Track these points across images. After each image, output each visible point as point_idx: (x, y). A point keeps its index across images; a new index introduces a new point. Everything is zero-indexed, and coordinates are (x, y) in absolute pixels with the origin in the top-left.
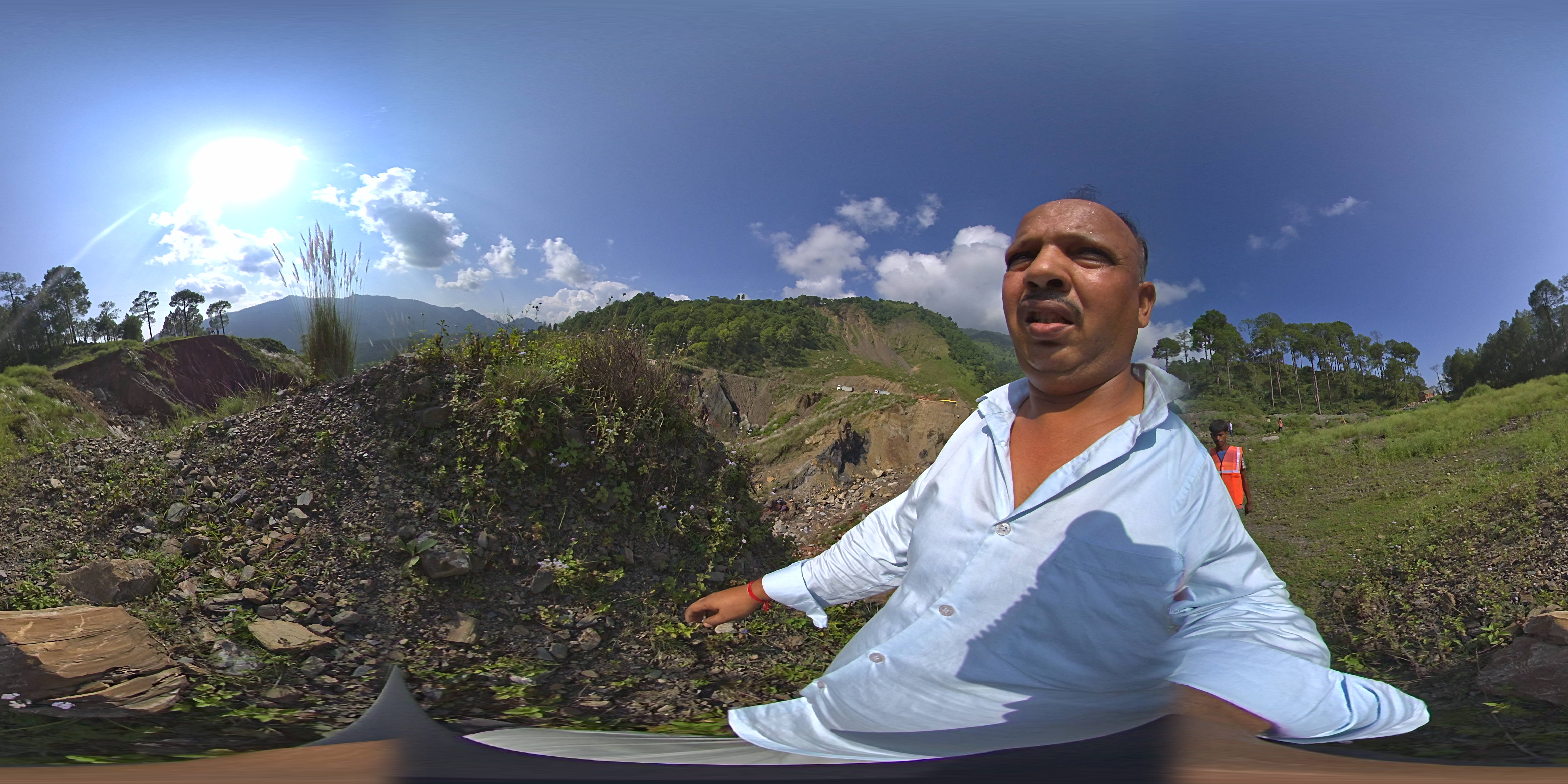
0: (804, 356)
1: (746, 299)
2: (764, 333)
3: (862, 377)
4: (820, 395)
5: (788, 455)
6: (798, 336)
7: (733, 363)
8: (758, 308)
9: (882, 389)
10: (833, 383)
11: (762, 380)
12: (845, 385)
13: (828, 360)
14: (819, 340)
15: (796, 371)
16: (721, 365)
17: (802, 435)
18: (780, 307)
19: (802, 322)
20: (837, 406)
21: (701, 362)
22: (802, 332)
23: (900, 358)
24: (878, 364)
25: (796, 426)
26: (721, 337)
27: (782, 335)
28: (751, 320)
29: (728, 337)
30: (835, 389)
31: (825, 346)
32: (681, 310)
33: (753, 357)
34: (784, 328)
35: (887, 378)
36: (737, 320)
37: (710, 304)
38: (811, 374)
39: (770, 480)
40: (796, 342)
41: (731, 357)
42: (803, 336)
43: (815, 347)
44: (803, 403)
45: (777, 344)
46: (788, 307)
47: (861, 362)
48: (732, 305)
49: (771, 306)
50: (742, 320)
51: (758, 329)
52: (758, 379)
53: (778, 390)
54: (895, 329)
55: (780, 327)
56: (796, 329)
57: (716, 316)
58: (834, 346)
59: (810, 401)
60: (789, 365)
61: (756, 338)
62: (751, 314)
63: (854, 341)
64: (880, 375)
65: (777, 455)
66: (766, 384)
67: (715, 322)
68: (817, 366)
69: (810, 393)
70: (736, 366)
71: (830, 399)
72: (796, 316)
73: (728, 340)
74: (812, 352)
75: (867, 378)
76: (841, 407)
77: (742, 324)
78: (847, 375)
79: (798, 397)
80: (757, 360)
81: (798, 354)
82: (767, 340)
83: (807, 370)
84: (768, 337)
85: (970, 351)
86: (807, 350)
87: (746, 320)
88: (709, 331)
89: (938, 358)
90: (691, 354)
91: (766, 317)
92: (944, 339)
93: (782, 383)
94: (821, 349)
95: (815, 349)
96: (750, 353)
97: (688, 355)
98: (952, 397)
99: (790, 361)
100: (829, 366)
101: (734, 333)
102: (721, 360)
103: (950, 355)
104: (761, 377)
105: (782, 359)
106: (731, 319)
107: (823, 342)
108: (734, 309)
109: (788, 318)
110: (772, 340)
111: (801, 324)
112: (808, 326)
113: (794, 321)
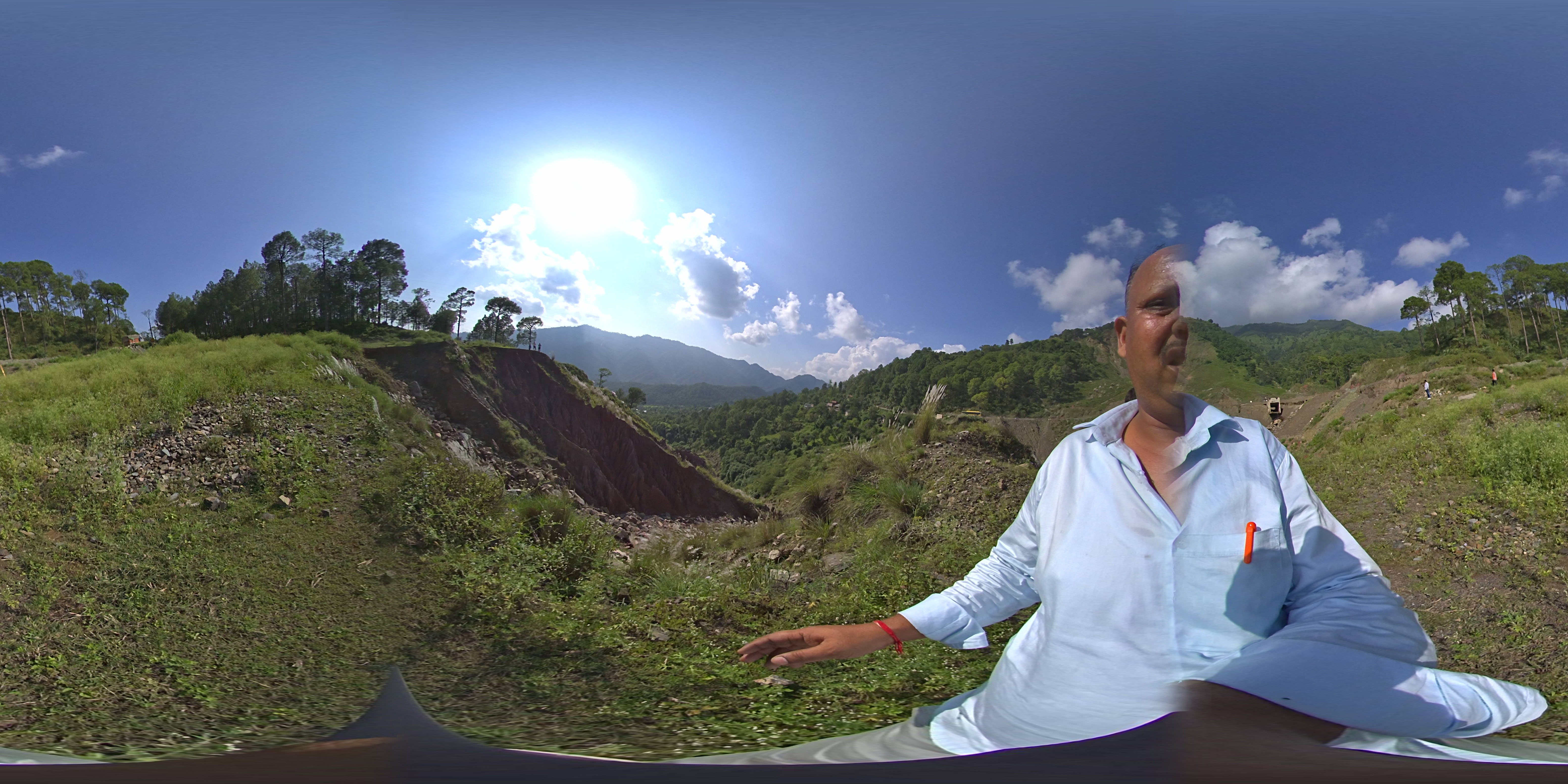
0: (1078, 389)
1: (1015, 342)
6: (1069, 371)
7: (1014, 408)
8: (1027, 351)
13: (1101, 389)
14: (1089, 371)
15: (1072, 407)
16: (1003, 412)
18: (1048, 346)
19: (1070, 357)
21: (984, 411)
22: (1072, 367)
26: (998, 386)
27: (1054, 373)
28: (1022, 364)
29: (1005, 384)
31: (1096, 376)
32: (958, 363)
33: (1031, 399)
36: (1010, 367)
37: (983, 355)
38: (1088, 406)
40: (1068, 378)
41: (1012, 402)
42: (1074, 372)
43: (1086, 379)
45: (1051, 384)
46: (1055, 344)
48: (1003, 353)
49: (1039, 346)
50: (1015, 366)
51: (1031, 371)
52: (1039, 419)
55: (1051, 366)
56: (1065, 365)
57: (992, 365)
58: (1104, 374)
60: (1065, 402)
61: (1030, 381)
62: (1021, 357)
66: (1047, 421)
67: (990, 372)
68: (1092, 397)
72: (1064, 351)
73: (1005, 387)
74: (1085, 384)
77: (1016, 370)
80: (1035, 401)
81: (1072, 389)
82: (1042, 380)
83: (1083, 403)
84: (1041, 378)
85: (1238, 348)
86: (1080, 383)
87: (1019, 366)
88: (987, 381)
89: (1209, 362)
90: (973, 405)
91: (1036, 359)
92: (1210, 343)
93: (1062, 419)
94: (1093, 380)
95: (1087, 380)
96: (1028, 396)
97: (970, 406)
98: (1222, 398)
99: (1066, 397)
100: (1103, 395)
101: (1010, 380)
102: (1002, 407)
103: (1219, 356)
104: (1041, 417)
105: (1058, 396)
106: (1005, 367)
107: (1093, 372)
108: (1006, 356)
109: (1057, 355)
110: (1045, 380)
111: (1069, 359)
112: (1076, 360)
113: (1063, 357)
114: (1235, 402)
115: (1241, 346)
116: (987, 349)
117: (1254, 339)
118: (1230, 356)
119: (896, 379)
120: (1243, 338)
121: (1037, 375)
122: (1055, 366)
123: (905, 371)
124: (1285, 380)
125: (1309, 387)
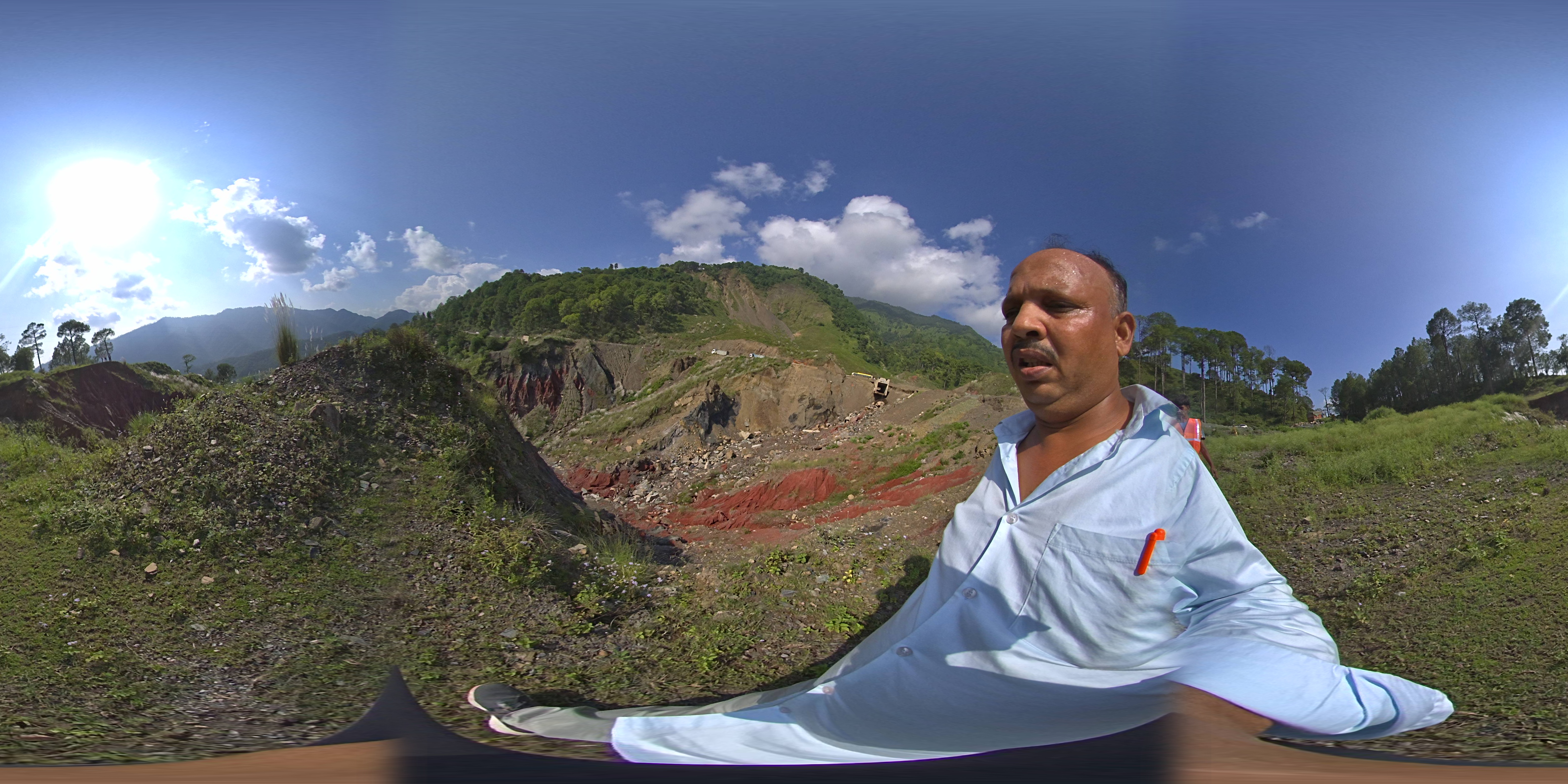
0: (680, 322)
1: (620, 267)
2: (637, 300)
3: (738, 341)
4: (694, 359)
5: (658, 418)
6: (674, 301)
7: (607, 332)
8: (632, 276)
9: (758, 353)
10: (709, 346)
11: (636, 347)
12: (721, 349)
13: (705, 325)
14: (696, 305)
15: (671, 337)
16: (595, 335)
17: (671, 398)
18: (655, 274)
19: (678, 288)
20: (711, 369)
21: (575, 333)
22: (678, 298)
23: (782, 323)
24: (758, 329)
25: (667, 389)
26: (592, 308)
27: (656, 301)
28: (623, 288)
29: (600, 306)
30: (709, 354)
31: (703, 311)
32: (551, 284)
33: (627, 325)
34: (658, 294)
35: (764, 342)
36: (608, 290)
37: (581, 276)
38: (687, 339)
39: (640, 442)
40: (672, 308)
41: (605, 326)
42: (679, 302)
43: (691, 312)
44: (677, 367)
45: (651, 312)
46: (664, 273)
47: (740, 326)
48: (606, 275)
49: (645, 273)
50: (615, 289)
51: (632, 297)
52: (632, 346)
53: (653, 356)
54: (778, 294)
55: (654, 294)
56: (670, 295)
57: (588, 287)
58: (712, 311)
59: (684, 365)
60: (665, 331)
61: (629, 306)
62: (624, 281)
63: (735, 306)
64: (757, 339)
65: (647, 417)
66: (641, 351)
67: (585, 294)
68: (694, 330)
69: (684, 357)
70: (610, 335)
71: (705, 363)
72: (672, 282)
73: (600, 310)
74: (689, 317)
75: (744, 342)
76: (714, 370)
77: (614, 293)
78: (722, 339)
79: (672, 361)
80: (632, 327)
81: (674, 320)
82: (642, 306)
83: (683, 335)
84: (642, 304)
85: (855, 320)
86: (684, 315)
87: (618, 289)
88: (581, 302)
89: (821, 325)
90: (564, 326)
91: (639, 285)
92: (828, 306)
93: (657, 349)
94: (698, 315)
95: (692, 314)
96: (625, 321)
97: (561, 328)
98: (828, 363)
99: (666, 327)
100: (705, 331)
101: (606, 303)
102: (594, 330)
103: (834, 322)
104: (635, 344)
105: (658, 325)
106: (602, 289)
107: (701, 307)
108: (606, 279)
109: (664, 284)
110: (646, 307)
111: (677, 289)
112: (685, 292)
113: (670, 287)
114: (840, 370)
115: (859, 319)
116: (586, 271)
117: (874, 316)
118: (846, 325)
119: (484, 303)
120: (863, 312)
123: (494, 294)
124: (893, 367)
125: (918, 379)
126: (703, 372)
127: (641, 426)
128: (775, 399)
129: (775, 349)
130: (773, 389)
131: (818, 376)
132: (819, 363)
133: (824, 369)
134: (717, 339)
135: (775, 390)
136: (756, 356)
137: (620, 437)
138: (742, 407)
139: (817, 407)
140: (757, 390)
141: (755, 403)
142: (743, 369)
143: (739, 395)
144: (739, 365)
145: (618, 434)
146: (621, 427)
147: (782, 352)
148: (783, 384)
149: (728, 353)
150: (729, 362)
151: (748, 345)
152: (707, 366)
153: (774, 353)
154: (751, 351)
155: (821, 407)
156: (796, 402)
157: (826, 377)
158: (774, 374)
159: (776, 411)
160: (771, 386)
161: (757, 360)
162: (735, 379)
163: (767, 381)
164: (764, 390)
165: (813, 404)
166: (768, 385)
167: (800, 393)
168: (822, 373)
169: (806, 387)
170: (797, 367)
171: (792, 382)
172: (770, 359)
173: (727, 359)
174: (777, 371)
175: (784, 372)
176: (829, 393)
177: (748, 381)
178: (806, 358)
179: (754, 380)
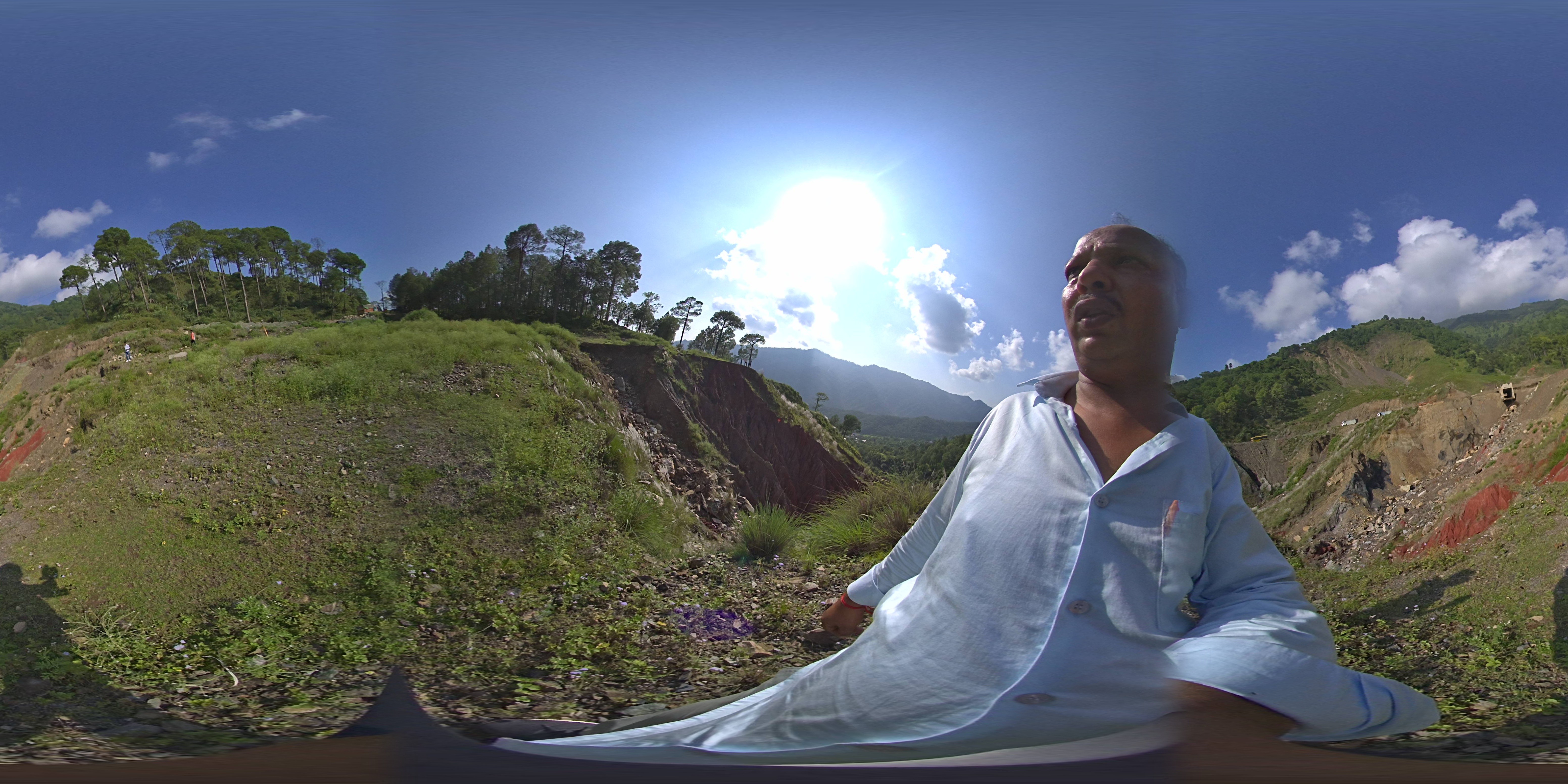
0: (1302, 405)
1: (1234, 366)
3: (1362, 406)
4: (1328, 437)
5: (1315, 502)
6: (1291, 388)
7: (1238, 431)
8: (1247, 373)
9: (1383, 410)
10: (1337, 420)
11: (1270, 439)
12: (1349, 419)
13: (1325, 402)
14: (1311, 385)
15: (1299, 422)
17: (1322, 480)
18: (1266, 366)
19: (1290, 374)
20: (1347, 441)
22: (1293, 384)
23: (1392, 373)
24: (1373, 388)
25: (1314, 473)
26: (1221, 409)
27: (1275, 392)
28: (1243, 386)
29: (1227, 409)
30: (1340, 427)
31: (1318, 389)
33: (1255, 421)
35: (1385, 398)
36: (1231, 391)
38: (1313, 420)
39: (1306, 529)
40: (1290, 395)
41: (1235, 424)
42: (1295, 387)
43: (1309, 393)
44: (1314, 449)
45: (1273, 403)
46: (1273, 363)
47: (1357, 391)
48: (1222, 377)
49: (1257, 367)
50: (1236, 389)
51: (1253, 393)
52: (1265, 440)
53: (1288, 445)
54: (1377, 348)
55: (1271, 386)
56: (1286, 382)
57: (1211, 391)
58: (1326, 386)
59: (1321, 446)
60: (1292, 418)
61: (1253, 402)
62: (1242, 380)
63: (1344, 374)
64: (1377, 398)
65: (1305, 504)
66: (1275, 443)
67: (1211, 398)
68: (1317, 410)
69: (1318, 437)
70: (1241, 434)
71: (1339, 437)
72: (1283, 369)
73: (1228, 412)
74: (1308, 398)
75: (1366, 405)
76: (1351, 440)
77: (1237, 393)
78: (1347, 409)
79: (1308, 445)
80: (1260, 422)
81: (1296, 405)
82: (1264, 400)
83: (1309, 417)
84: (1263, 398)
85: (1454, 341)
86: (1303, 398)
87: (1239, 388)
88: (1209, 406)
89: (1427, 360)
91: (1256, 380)
92: (1425, 340)
93: (1290, 436)
94: (1315, 393)
95: (1310, 395)
96: (1252, 418)
98: (1450, 392)
99: (1291, 414)
100: (1328, 407)
101: (1232, 404)
102: (1226, 432)
103: (1437, 352)
104: (1268, 437)
105: (1283, 415)
106: (1225, 391)
107: (1315, 386)
108: (1225, 379)
109: (1276, 374)
110: (1267, 400)
111: (1289, 376)
112: (1297, 375)
113: (1282, 375)
114: (1463, 394)
115: (1457, 340)
116: (1207, 375)
117: (1469, 331)
118: (1449, 351)
121: (1258, 396)
122: (1275, 385)
124: (1507, 366)
125: (1536, 369)
126: (1341, 446)
127: (1302, 514)
128: (1418, 446)
129: (1398, 400)
130: (1412, 438)
131: (1447, 408)
132: (1442, 395)
133: (1449, 400)
134: (1341, 411)
135: (1415, 438)
136: (1384, 414)
137: (1282, 530)
138: (1391, 464)
139: (1459, 436)
140: (1398, 444)
141: (1401, 457)
142: (1377, 430)
143: (1383, 455)
144: (1372, 428)
145: (1280, 527)
146: (1280, 520)
147: (1405, 400)
148: (1419, 429)
149: (1357, 421)
150: (1362, 428)
151: (1371, 406)
152: (1343, 439)
153: (1397, 404)
154: (1377, 411)
155: (1462, 435)
156: (1438, 441)
157: (1454, 406)
158: (1407, 424)
159: (1424, 456)
160: (1409, 436)
161: (1386, 418)
162: (1374, 443)
163: (1404, 432)
164: (1405, 442)
165: (1454, 435)
166: (1406, 435)
167: (1437, 431)
168: (1449, 404)
169: (1441, 423)
170: (1425, 409)
171: (1427, 424)
172: (1398, 412)
173: (1358, 427)
174: (1408, 420)
175: (1415, 418)
176: (1464, 419)
177: (1387, 439)
178: (1429, 397)
179: (1392, 436)
